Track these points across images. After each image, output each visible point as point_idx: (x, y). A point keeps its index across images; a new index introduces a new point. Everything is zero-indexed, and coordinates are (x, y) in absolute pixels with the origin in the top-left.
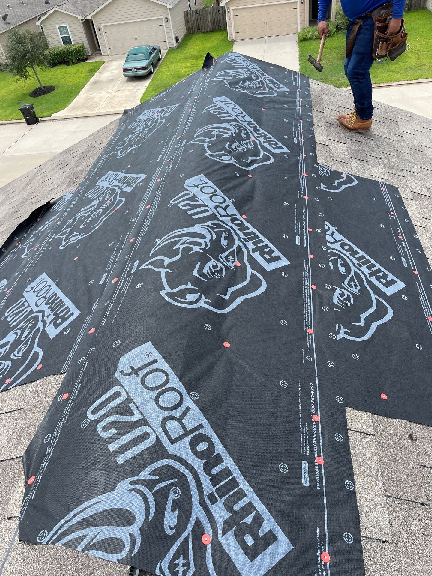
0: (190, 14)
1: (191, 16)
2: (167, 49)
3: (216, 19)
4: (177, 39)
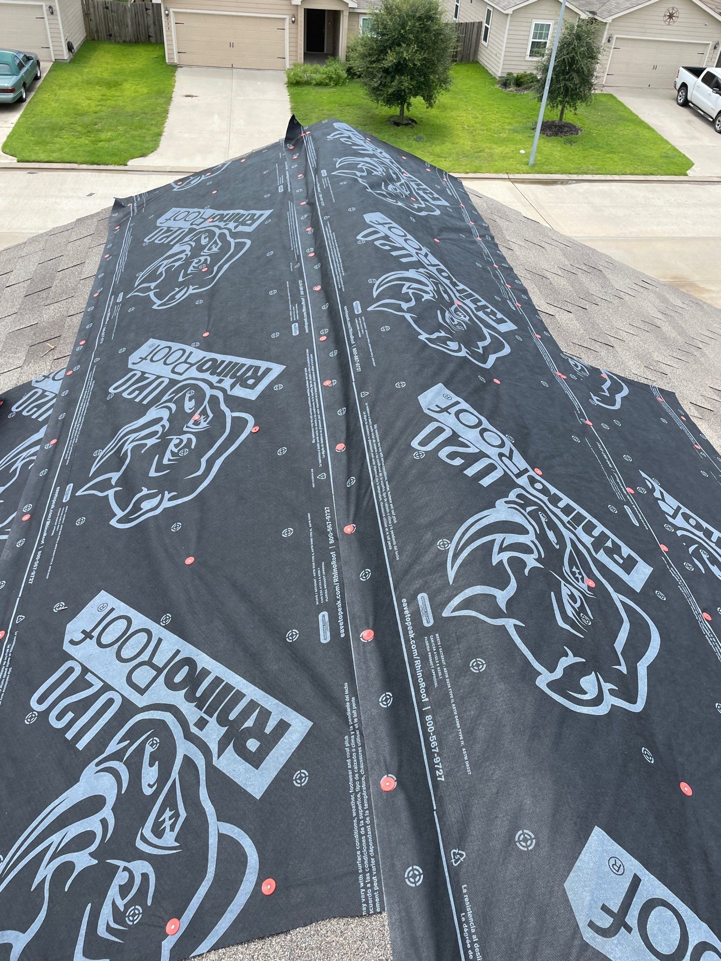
0: (94, 7)
1: (94, 11)
2: (51, 61)
3: (142, 22)
4: (70, 48)
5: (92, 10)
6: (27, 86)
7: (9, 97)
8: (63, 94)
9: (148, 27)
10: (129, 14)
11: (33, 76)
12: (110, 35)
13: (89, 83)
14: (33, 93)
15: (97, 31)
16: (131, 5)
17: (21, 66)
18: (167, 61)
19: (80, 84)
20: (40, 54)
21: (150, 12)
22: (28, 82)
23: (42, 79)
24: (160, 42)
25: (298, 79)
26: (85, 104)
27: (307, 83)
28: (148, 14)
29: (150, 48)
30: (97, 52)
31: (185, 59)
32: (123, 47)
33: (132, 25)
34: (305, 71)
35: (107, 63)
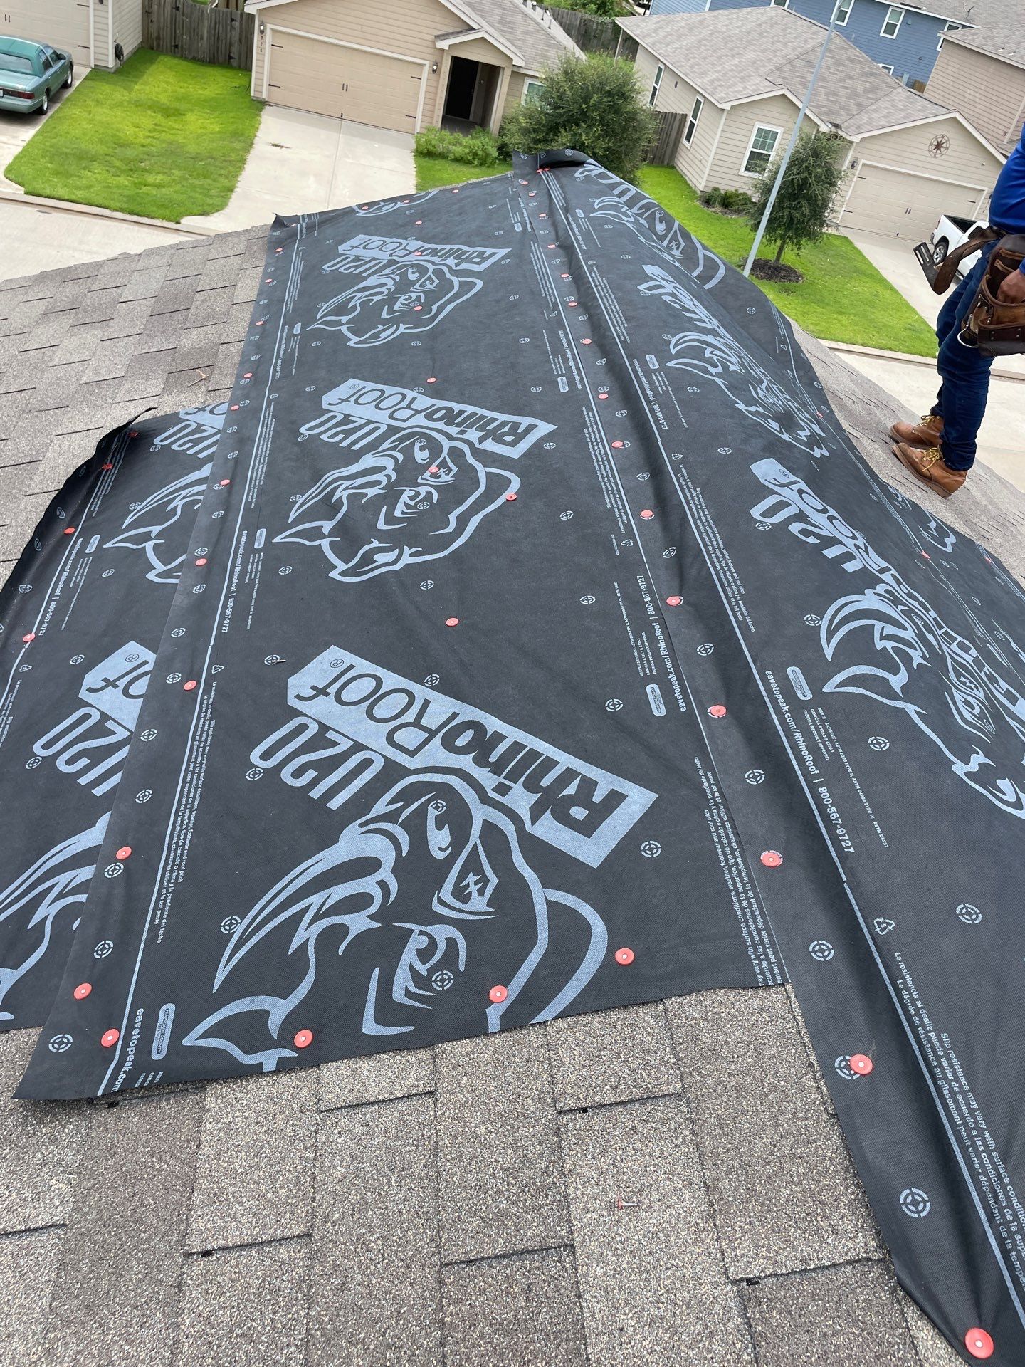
0: (159, 5)
1: (159, 9)
2: (89, 66)
3: (222, 37)
4: (118, 52)
5: (155, 7)
6: (52, 93)
7: (25, 104)
8: (102, 114)
9: (231, 45)
10: (206, 23)
11: (61, 82)
12: (176, 46)
13: (138, 104)
14: (58, 105)
15: (158, 38)
16: (212, 9)
17: (47, 65)
18: (252, 95)
19: (126, 104)
20: (76, 55)
21: (237, 24)
22: (54, 88)
23: (74, 88)
24: (245, 65)
25: (431, 148)
26: (128, 131)
27: (443, 156)
28: (232, 27)
29: (230, 73)
30: (154, 67)
31: (277, 95)
32: (191, 64)
33: (209, 38)
34: (442, 140)
35: (167, 83)
